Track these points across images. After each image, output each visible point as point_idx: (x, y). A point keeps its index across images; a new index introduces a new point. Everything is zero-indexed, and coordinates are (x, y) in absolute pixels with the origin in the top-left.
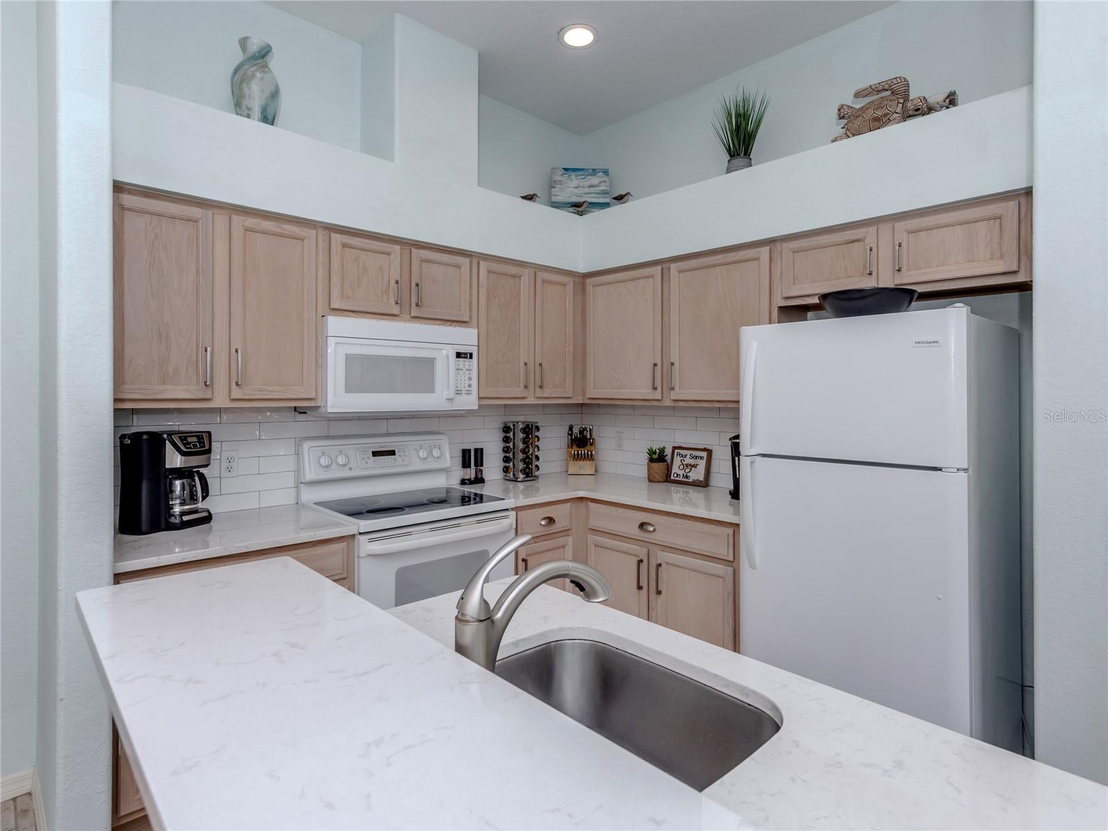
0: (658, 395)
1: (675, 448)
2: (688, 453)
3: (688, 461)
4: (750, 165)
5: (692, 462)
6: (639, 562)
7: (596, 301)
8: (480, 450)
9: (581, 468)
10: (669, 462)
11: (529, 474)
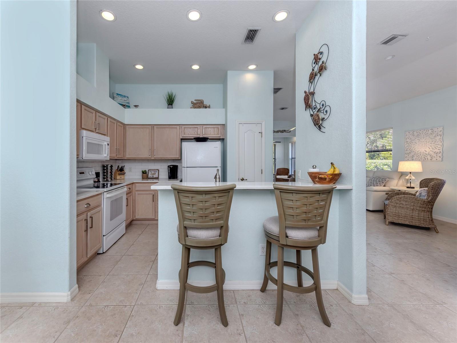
0: (150, 157)
1: (149, 170)
2: (153, 171)
4: (172, 108)
5: (154, 173)
6: (153, 195)
7: (130, 132)
8: (99, 173)
9: (121, 177)
10: (147, 173)
11: (112, 179)
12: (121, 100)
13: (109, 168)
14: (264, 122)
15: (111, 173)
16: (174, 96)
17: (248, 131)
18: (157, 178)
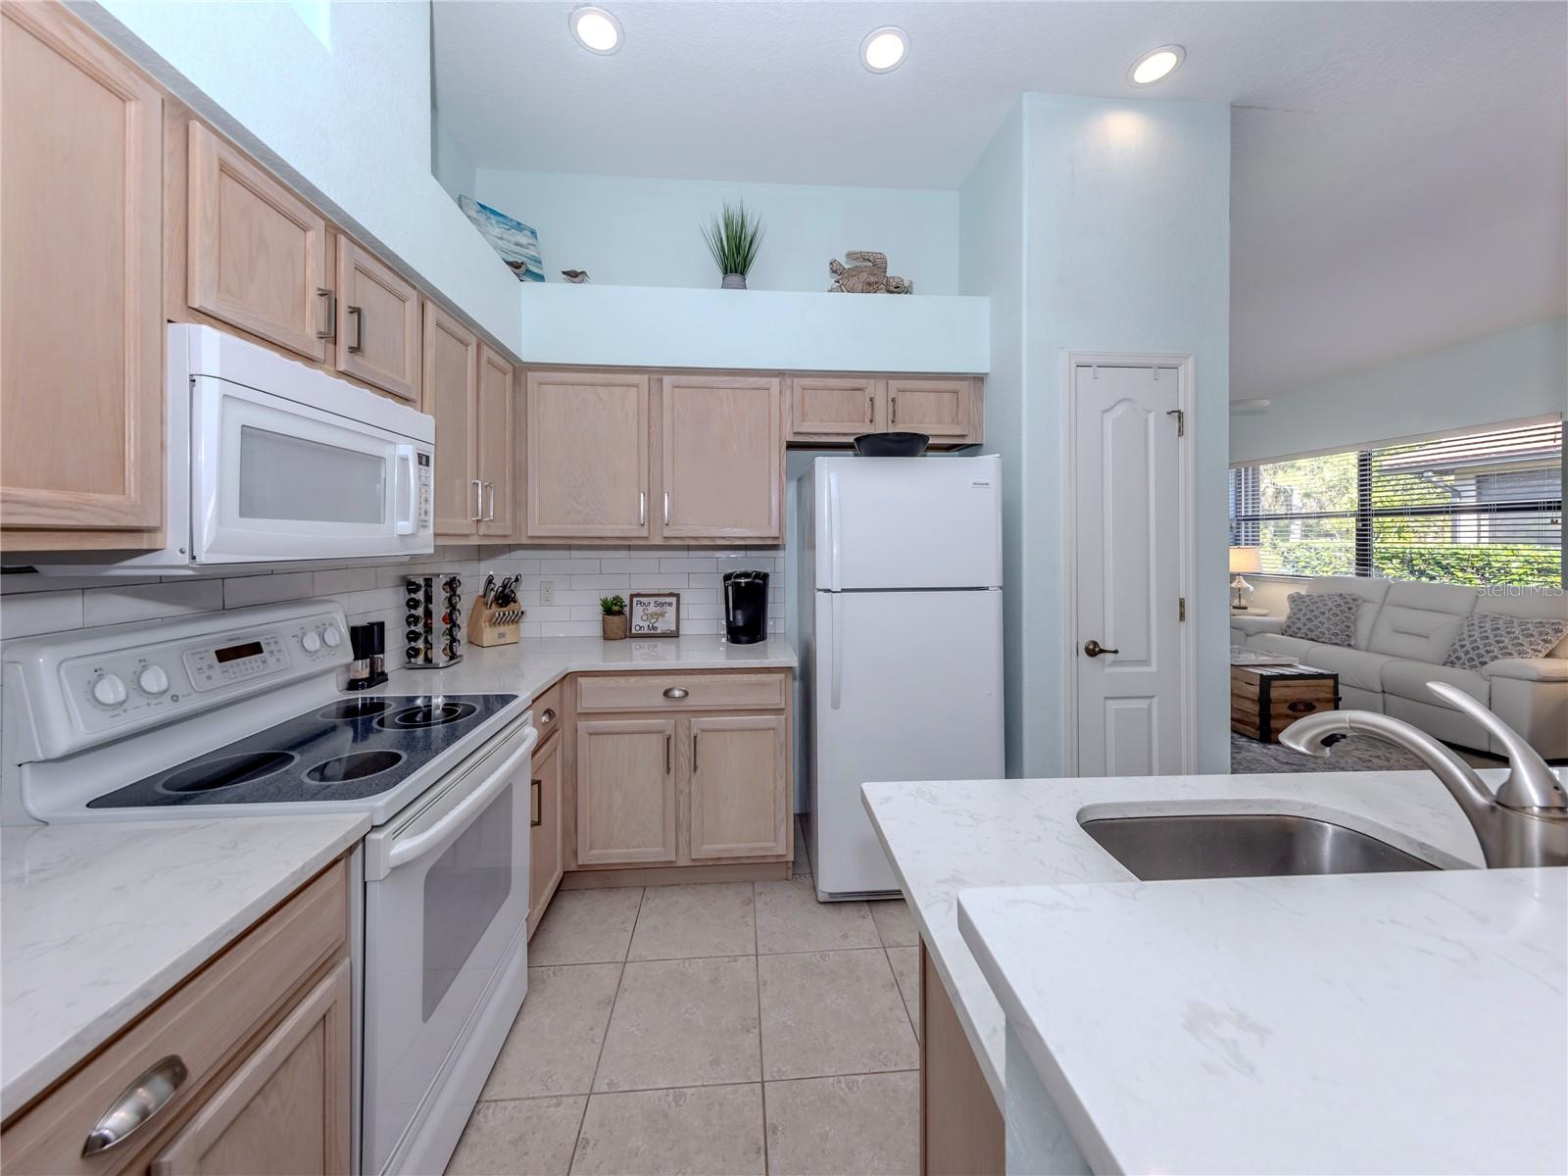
0: (644, 532)
1: (632, 596)
2: (652, 600)
3: (652, 609)
4: (745, 287)
5: (658, 609)
6: (668, 739)
7: (547, 404)
8: (381, 625)
9: (502, 635)
10: (628, 614)
11: (453, 656)
12: (501, 239)
13: (440, 595)
14: (1190, 361)
15: (450, 620)
16: (750, 230)
17: (1119, 402)
18: (674, 635)
